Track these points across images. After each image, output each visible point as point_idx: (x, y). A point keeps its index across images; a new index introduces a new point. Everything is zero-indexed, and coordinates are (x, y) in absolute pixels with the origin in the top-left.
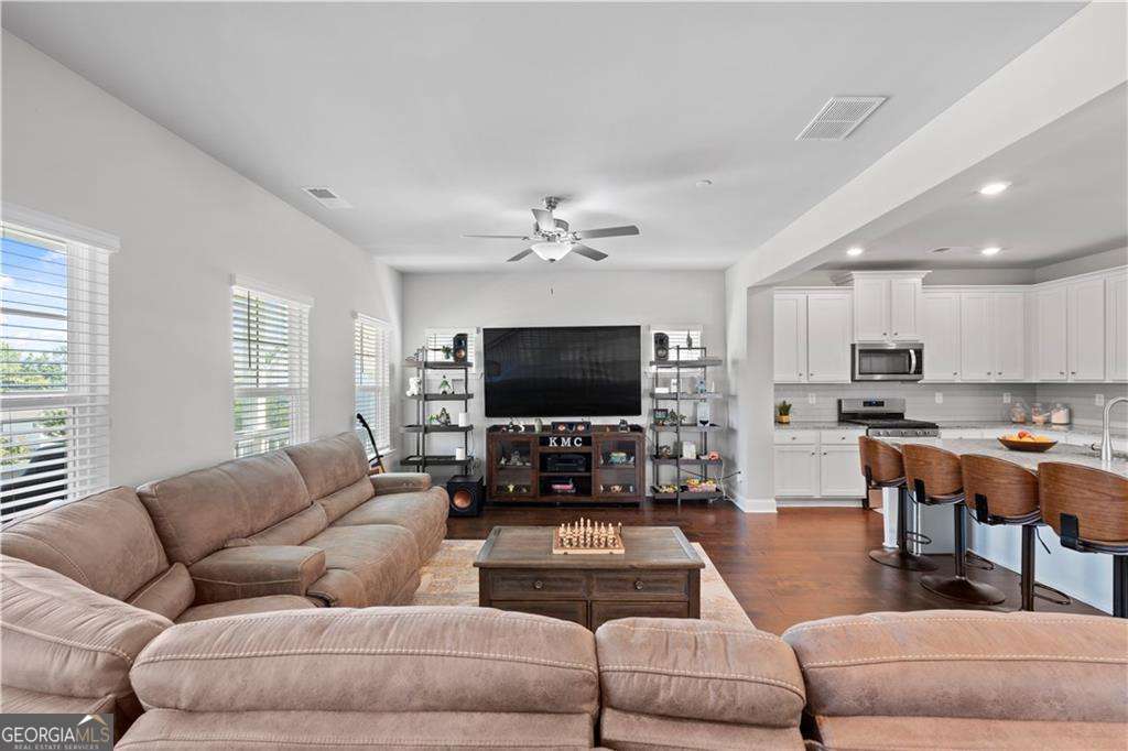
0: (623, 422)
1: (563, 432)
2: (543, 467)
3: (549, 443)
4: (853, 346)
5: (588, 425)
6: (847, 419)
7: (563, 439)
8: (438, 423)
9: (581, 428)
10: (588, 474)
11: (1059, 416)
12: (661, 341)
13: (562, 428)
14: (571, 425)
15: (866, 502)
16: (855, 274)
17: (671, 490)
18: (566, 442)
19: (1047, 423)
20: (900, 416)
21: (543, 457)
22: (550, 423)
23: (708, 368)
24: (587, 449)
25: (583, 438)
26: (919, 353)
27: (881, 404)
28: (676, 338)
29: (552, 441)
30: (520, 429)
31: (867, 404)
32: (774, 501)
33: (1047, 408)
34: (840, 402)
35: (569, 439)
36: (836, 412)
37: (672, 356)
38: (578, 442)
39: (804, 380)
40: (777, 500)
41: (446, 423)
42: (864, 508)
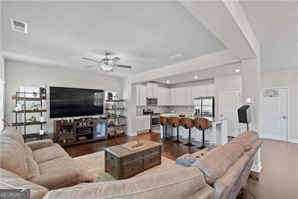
0: (101, 117)
1: (84, 121)
2: (77, 133)
3: (79, 125)
4: (147, 98)
5: (92, 118)
6: (145, 113)
7: (84, 123)
8: (30, 122)
9: (90, 119)
10: (92, 133)
11: (173, 111)
12: (110, 95)
13: (84, 120)
14: (86, 119)
15: (150, 130)
16: (148, 83)
17: (113, 134)
18: (85, 124)
19: (172, 113)
20: (153, 112)
21: (77, 129)
22: (79, 118)
23: (119, 102)
24: (91, 125)
25: (90, 122)
26: (157, 99)
27: (150, 110)
28: (114, 94)
29: (80, 124)
30: (68, 121)
31: (148, 110)
32: (136, 133)
33: (172, 110)
34: (144, 110)
35: (86, 123)
36: (143, 112)
37: (114, 99)
38: (89, 123)
39: (139, 105)
40: (137, 132)
41: (34, 121)
42: (150, 131)
